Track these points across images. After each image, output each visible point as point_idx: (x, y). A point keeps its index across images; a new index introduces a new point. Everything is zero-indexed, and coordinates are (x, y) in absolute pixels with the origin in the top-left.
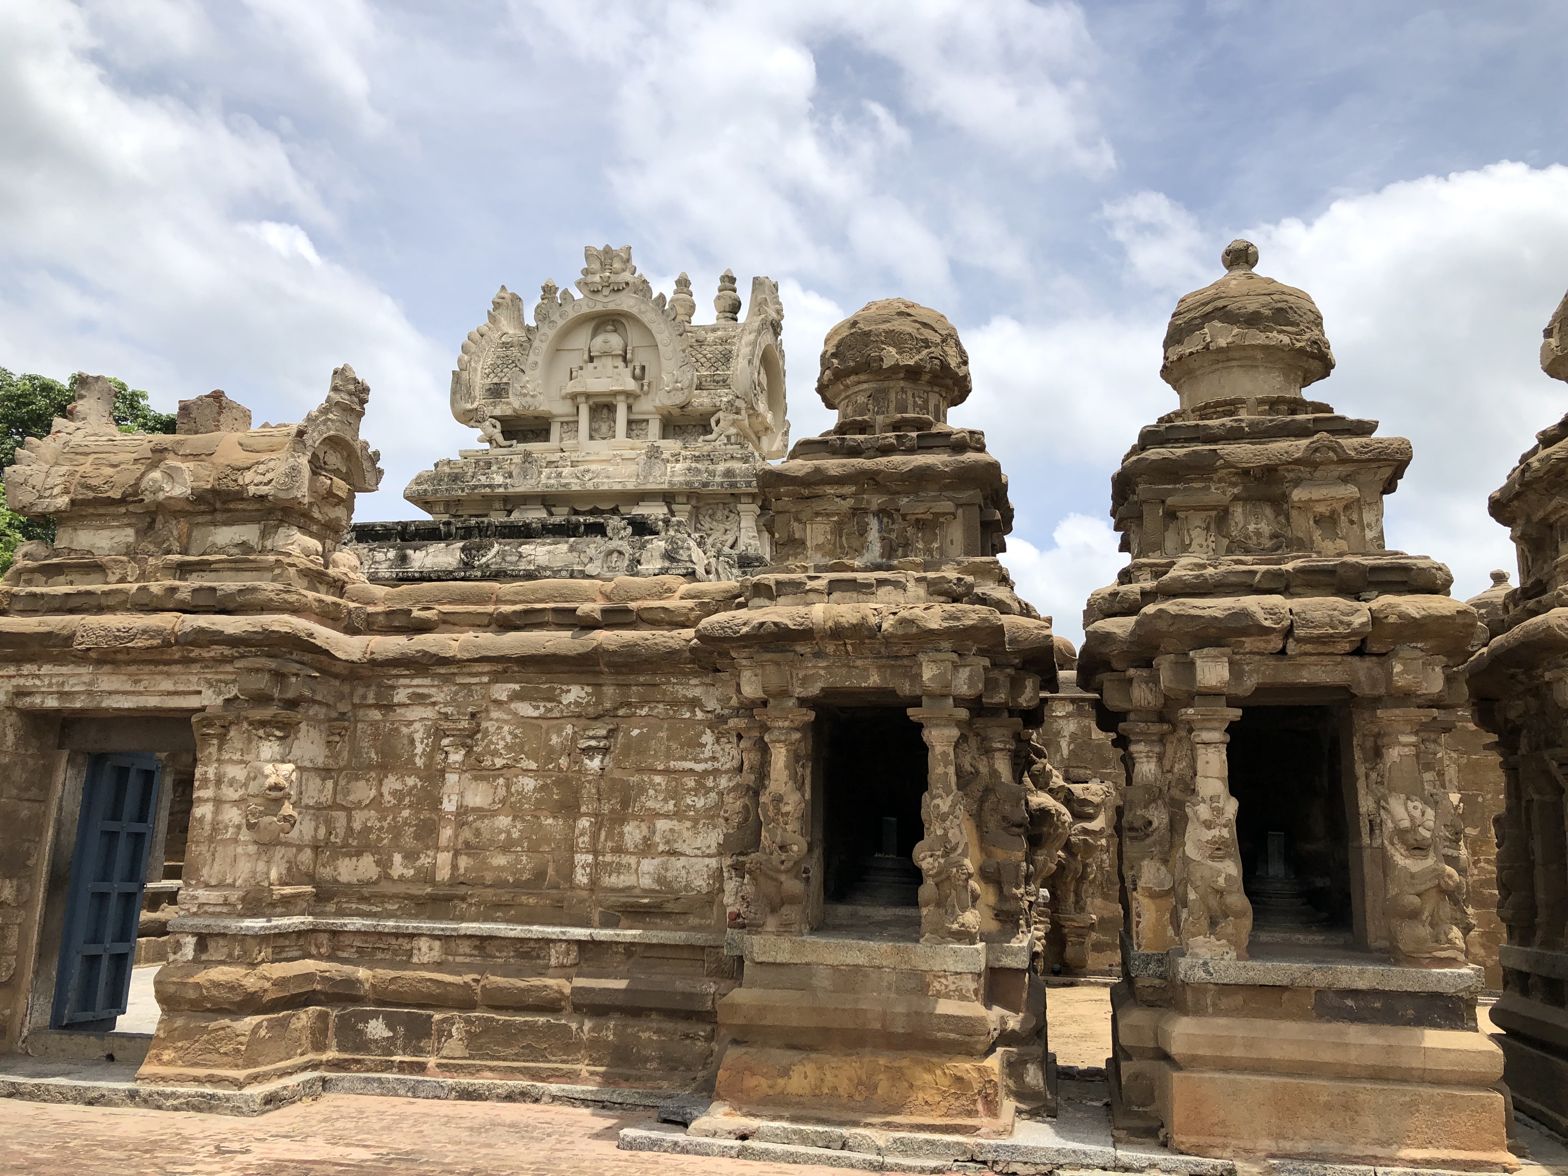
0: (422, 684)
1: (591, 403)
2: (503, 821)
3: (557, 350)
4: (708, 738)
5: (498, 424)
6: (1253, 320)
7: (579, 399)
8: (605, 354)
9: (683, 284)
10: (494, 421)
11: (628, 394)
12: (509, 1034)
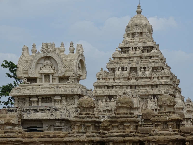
1: (45, 75)
3: (37, 63)
5: (26, 79)
6: (123, 103)
7: (42, 74)
8: (47, 65)
9: (62, 45)
10: (25, 78)
11: (52, 73)
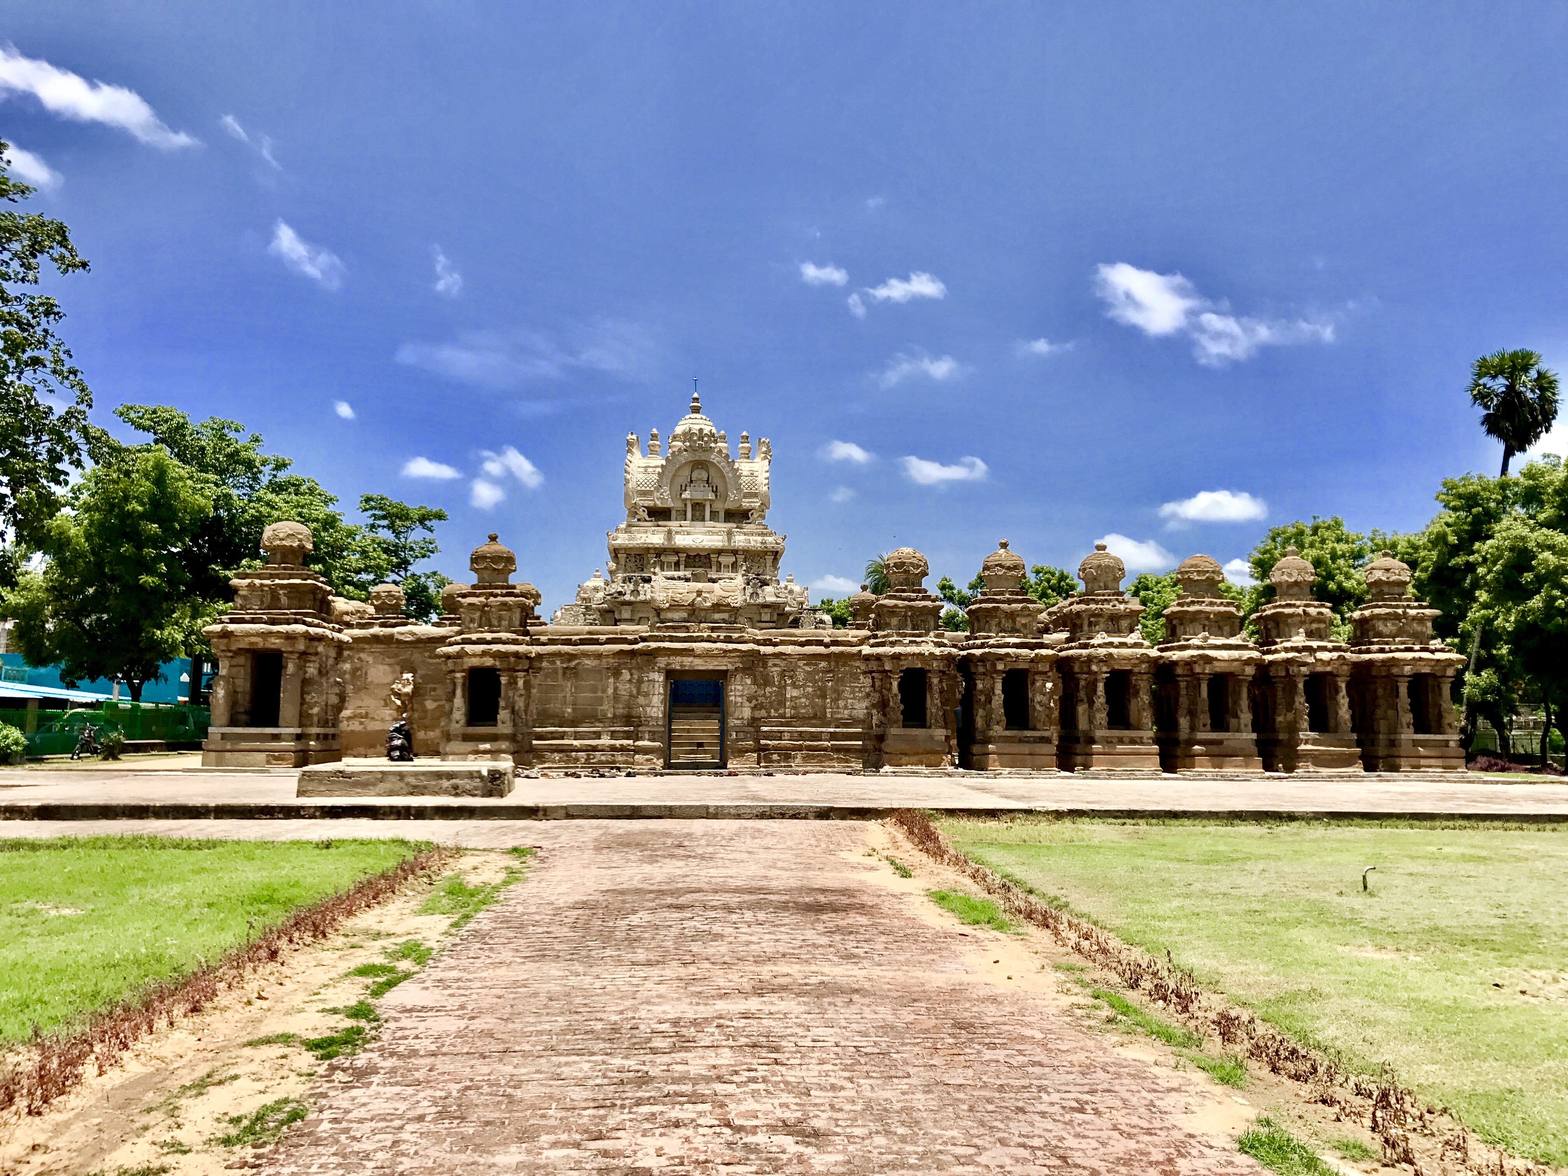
0: (777, 661)
1: (692, 502)
2: (803, 700)
4: (861, 677)
5: (646, 510)
6: (1009, 568)
7: (687, 502)
8: (699, 480)
10: (644, 509)
11: (711, 500)
12: (814, 757)
